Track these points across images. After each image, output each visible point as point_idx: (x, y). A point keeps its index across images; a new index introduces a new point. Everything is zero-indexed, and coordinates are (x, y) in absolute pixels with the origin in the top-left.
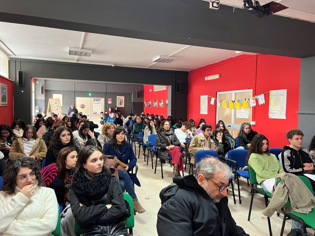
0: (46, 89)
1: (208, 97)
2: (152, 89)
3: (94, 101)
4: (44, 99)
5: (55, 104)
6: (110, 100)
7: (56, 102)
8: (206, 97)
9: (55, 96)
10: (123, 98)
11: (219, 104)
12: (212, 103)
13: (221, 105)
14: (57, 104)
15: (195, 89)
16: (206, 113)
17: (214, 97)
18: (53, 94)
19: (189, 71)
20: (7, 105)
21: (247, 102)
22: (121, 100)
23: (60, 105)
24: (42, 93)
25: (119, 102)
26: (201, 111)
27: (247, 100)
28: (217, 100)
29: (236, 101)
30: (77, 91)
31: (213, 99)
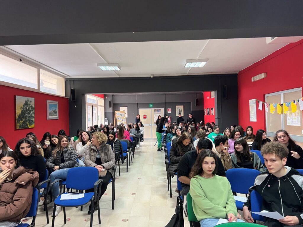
0: (114, 103)
1: (257, 101)
2: (209, 96)
3: (155, 111)
4: (112, 112)
5: (120, 116)
6: (169, 110)
7: (121, 114)
8: (254, 101)
9: (122, 109)
10: (182, 107)
11: (267, 108)
12: (260, 108)
13: (269, 110)
14: (122, 116)
15: (244, 92)
16: (255, 120)
17: (261, 101)
18: (120, 107)
19: (238, 73)
20: (58, 119)
21: (296, 105)
22: (180, 109)
23: (125, 116)
24: (110, 107)
25: (179, 112)
26: (250, 118)
27: (296, 102)
28: (265, 103)
29: (284, 104)
30: (140, 103)
31: (261, 103)
